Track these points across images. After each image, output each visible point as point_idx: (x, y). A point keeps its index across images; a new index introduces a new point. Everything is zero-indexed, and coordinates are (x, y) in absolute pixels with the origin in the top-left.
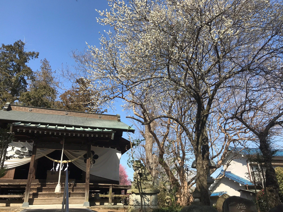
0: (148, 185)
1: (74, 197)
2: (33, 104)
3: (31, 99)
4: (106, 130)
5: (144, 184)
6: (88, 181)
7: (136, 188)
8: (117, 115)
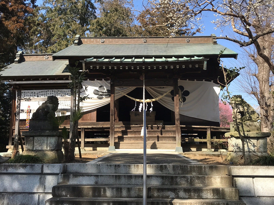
0: (253, 127)
1: (164, 142)
2: (105, 33)
3: (103, 28)
4: (196, 58)
5: (248, 126)
6: (178, 122)
7: (236, 130)
8: (211, 35)
